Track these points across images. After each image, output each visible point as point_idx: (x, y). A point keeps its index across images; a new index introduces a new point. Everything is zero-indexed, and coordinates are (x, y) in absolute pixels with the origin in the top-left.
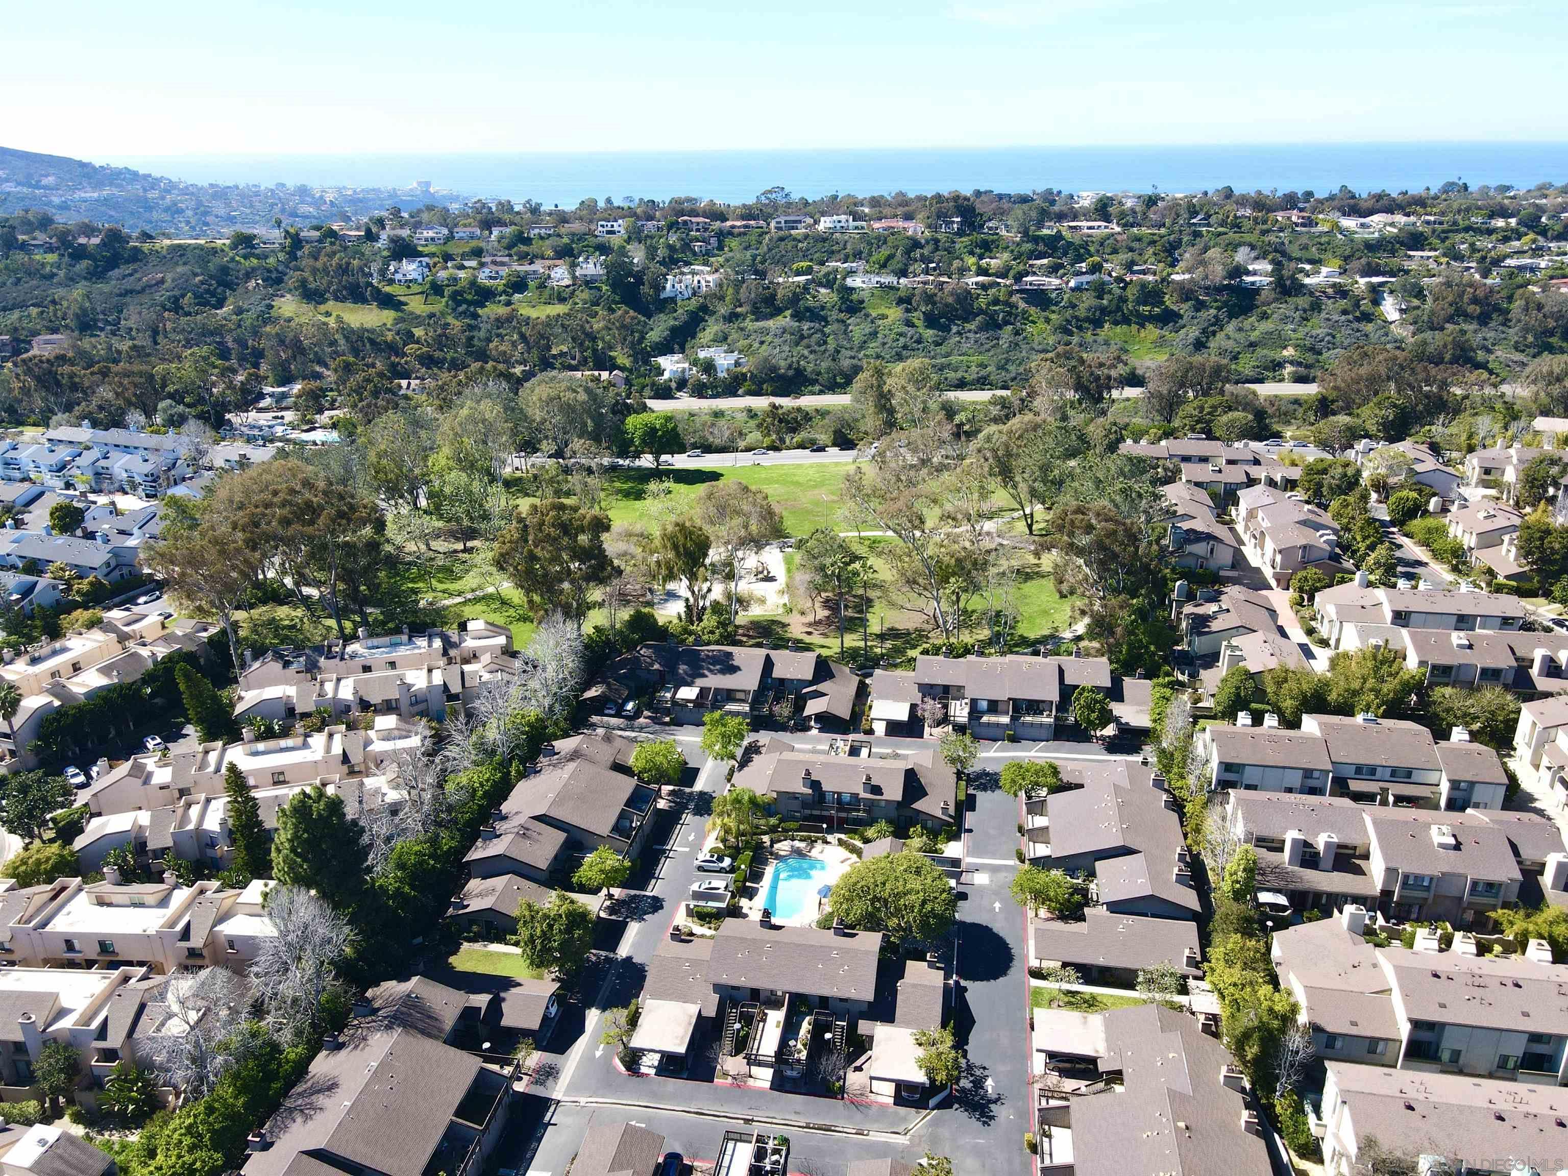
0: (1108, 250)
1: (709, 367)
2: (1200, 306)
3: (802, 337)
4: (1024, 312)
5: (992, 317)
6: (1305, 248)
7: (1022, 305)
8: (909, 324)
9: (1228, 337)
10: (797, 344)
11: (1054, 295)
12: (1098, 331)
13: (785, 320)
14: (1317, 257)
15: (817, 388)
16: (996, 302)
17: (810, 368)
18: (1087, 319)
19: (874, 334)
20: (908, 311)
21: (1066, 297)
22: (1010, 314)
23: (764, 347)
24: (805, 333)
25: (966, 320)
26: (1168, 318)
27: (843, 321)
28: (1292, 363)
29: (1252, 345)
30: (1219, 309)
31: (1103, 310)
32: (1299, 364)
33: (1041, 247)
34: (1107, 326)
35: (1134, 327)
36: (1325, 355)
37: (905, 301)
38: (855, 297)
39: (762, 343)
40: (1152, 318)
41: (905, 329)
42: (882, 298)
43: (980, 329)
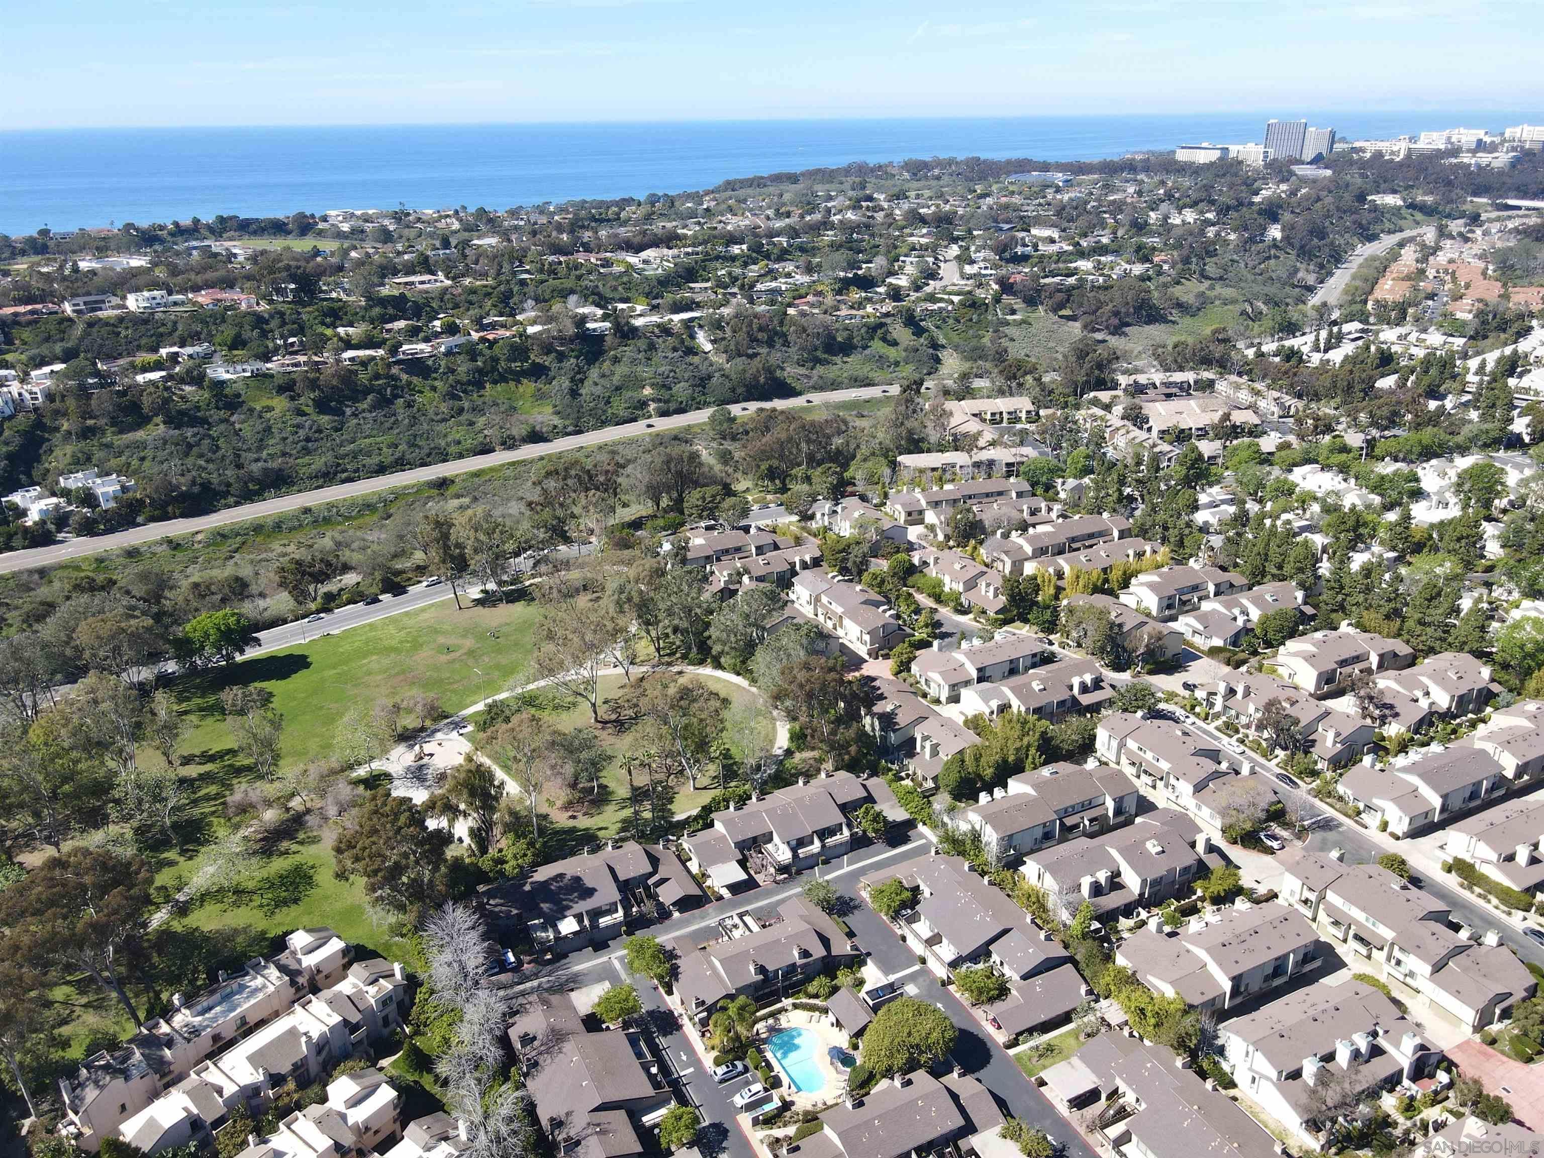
0: (450, 305)
1: (88, 498)
2: (561, 357)
3: (190, 446)
4: (409, 383)
5: (380, 391)
6: (615, 289)
7: (405, 377)
8: (301, 413)
9: (596, 384)
10: (187, 455)
11: (430, 363)
12: (482, 392)
13: (157, 430)
14: (625, 295)
15: (231, 500)
16: (377, 376)
17: (215, 479)
18: (469, 383)
19: (268, 430)
20: (292, 399)
21: (443, 363)
22: (395, 387)
23: (147, 464)
24: (192, 440)
25: (355, 400)
26: (538, 372)
27: (226, 421)
28: (653, 400)
29: (618, 388)
30: (577, 358)
31: (480, 371)
32: (660, 400)
33: (391, 311)
34: (488, 386)
35: (512, 384)
36: (675, 389)
37: (287, 387)
38: (227, 391)
39: (143, 459)
40: (524, 373)
41: (299, 419)
42: (258, 388)
43: (373, 408)
